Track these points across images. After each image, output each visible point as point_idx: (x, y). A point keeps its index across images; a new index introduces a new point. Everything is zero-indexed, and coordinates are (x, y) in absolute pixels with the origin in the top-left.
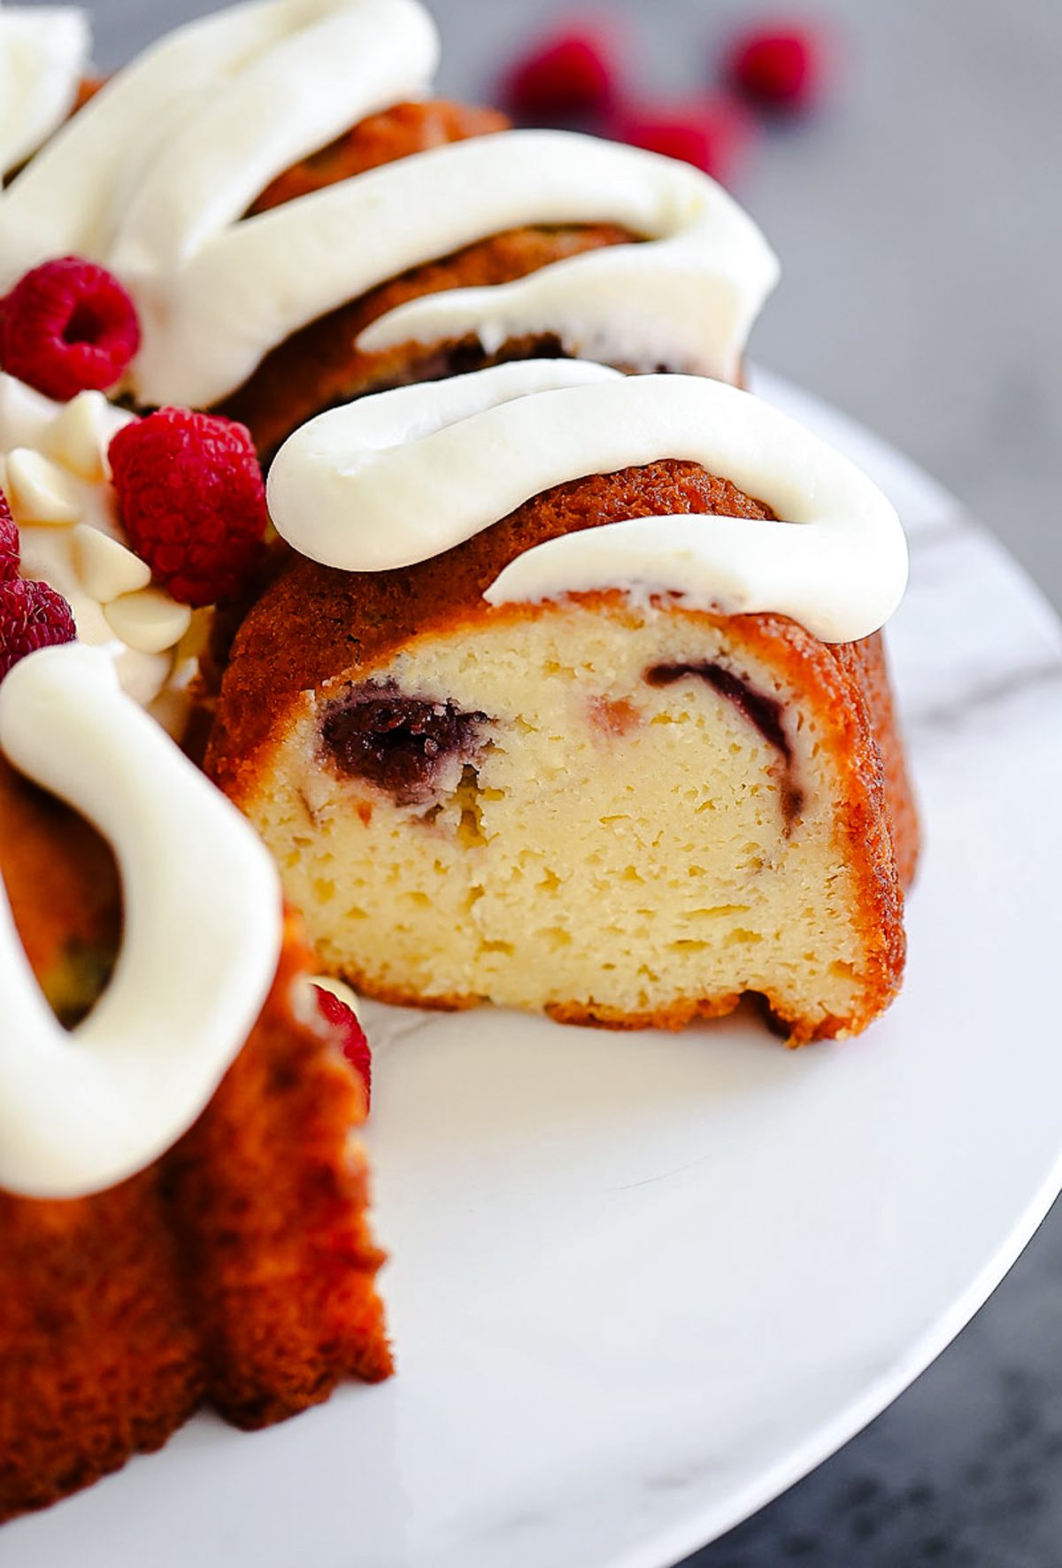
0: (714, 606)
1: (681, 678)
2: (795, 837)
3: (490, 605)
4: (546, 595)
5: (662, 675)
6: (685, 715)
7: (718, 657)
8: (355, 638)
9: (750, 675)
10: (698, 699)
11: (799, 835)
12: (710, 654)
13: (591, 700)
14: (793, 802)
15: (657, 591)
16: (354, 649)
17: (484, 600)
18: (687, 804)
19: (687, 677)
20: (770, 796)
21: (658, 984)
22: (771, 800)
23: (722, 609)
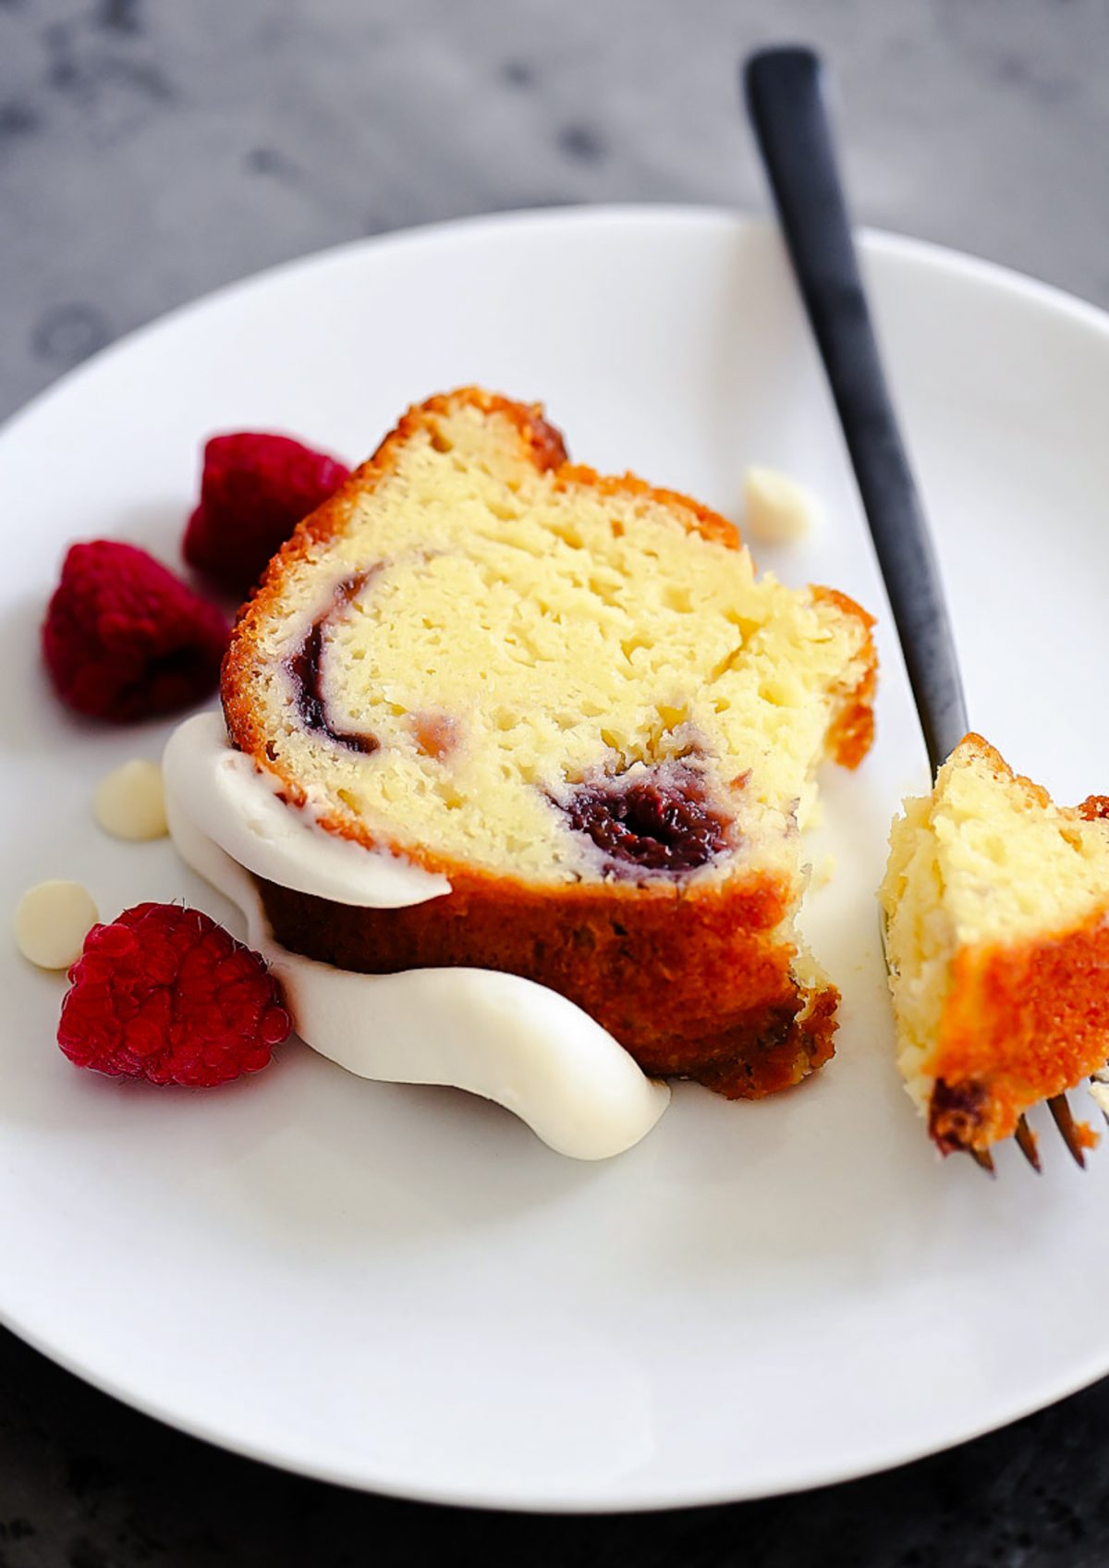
0: (259, 771)
1: (345, 734)
2: (375, 560)
3: (449, 880)
4: (393, 859)
5: (363, 744)
6: (374, 703)
7: (297, 730)
8: (612, 927)
9: (285, 700)
10: (345, 707)
11: (369, 561)
12: (302, 734)
13: (443, 759)
14: (351, 588)
15: (295, 809)
16: (619, 916)
17: (453, 887)
18: (443, 636)
19: (339, 731)
20: (365, 601)
21: (615, 516)
22: (366, 599)
23: (257, 764)
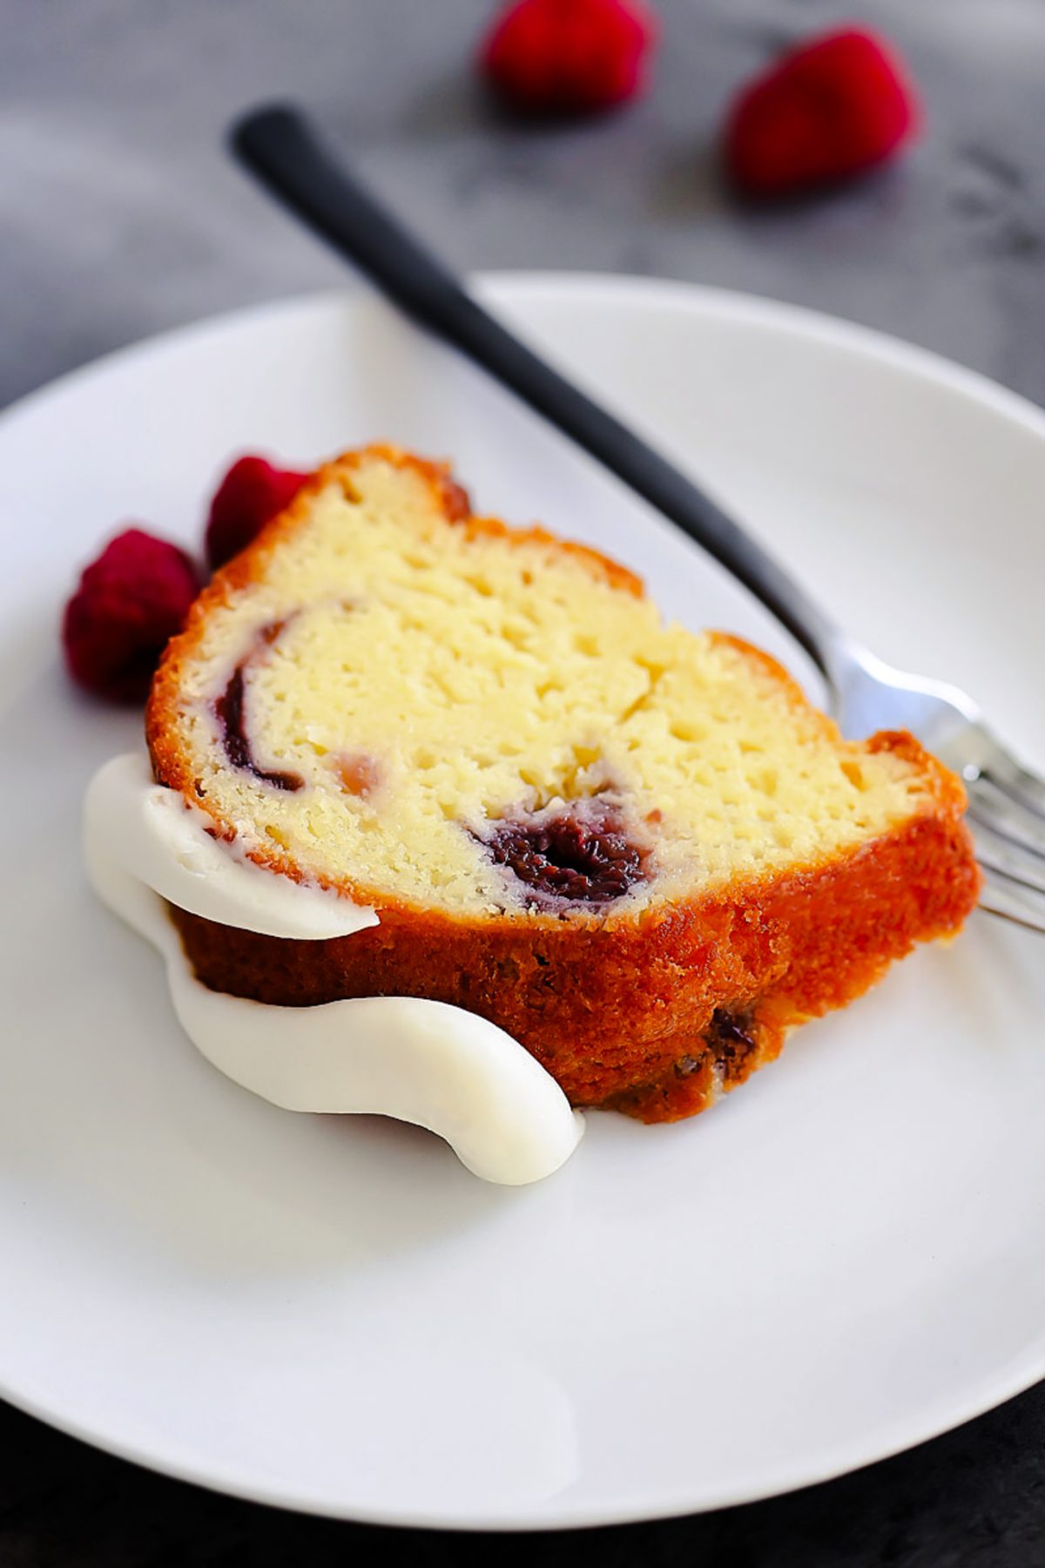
0: (188, 807)
1: (270, 772)
2: (294, 608)
3: (376, 911)
4: (322, 892)
5: (288, 782)
6: (296, 743)
7: (224, 768)
8: (535, 958)
9: (210, 740)
10: (268, 746)
11: (288, 605)
12: (229, 772)
13: (366, 797)
14: (271, 633)
15: (225, 843)
16: (542, 947)
17: (380, 919)
18: (362, 679)
19: (264, 769)
21: (524, 567)
22: (286, 643)
23: (185, 801)
